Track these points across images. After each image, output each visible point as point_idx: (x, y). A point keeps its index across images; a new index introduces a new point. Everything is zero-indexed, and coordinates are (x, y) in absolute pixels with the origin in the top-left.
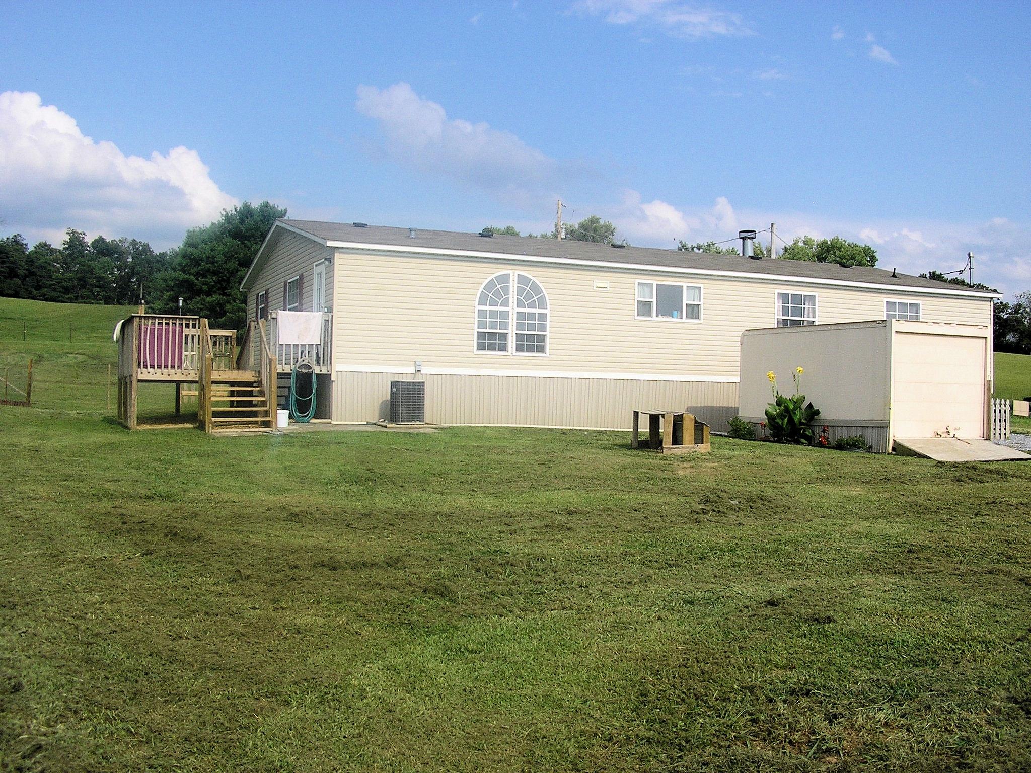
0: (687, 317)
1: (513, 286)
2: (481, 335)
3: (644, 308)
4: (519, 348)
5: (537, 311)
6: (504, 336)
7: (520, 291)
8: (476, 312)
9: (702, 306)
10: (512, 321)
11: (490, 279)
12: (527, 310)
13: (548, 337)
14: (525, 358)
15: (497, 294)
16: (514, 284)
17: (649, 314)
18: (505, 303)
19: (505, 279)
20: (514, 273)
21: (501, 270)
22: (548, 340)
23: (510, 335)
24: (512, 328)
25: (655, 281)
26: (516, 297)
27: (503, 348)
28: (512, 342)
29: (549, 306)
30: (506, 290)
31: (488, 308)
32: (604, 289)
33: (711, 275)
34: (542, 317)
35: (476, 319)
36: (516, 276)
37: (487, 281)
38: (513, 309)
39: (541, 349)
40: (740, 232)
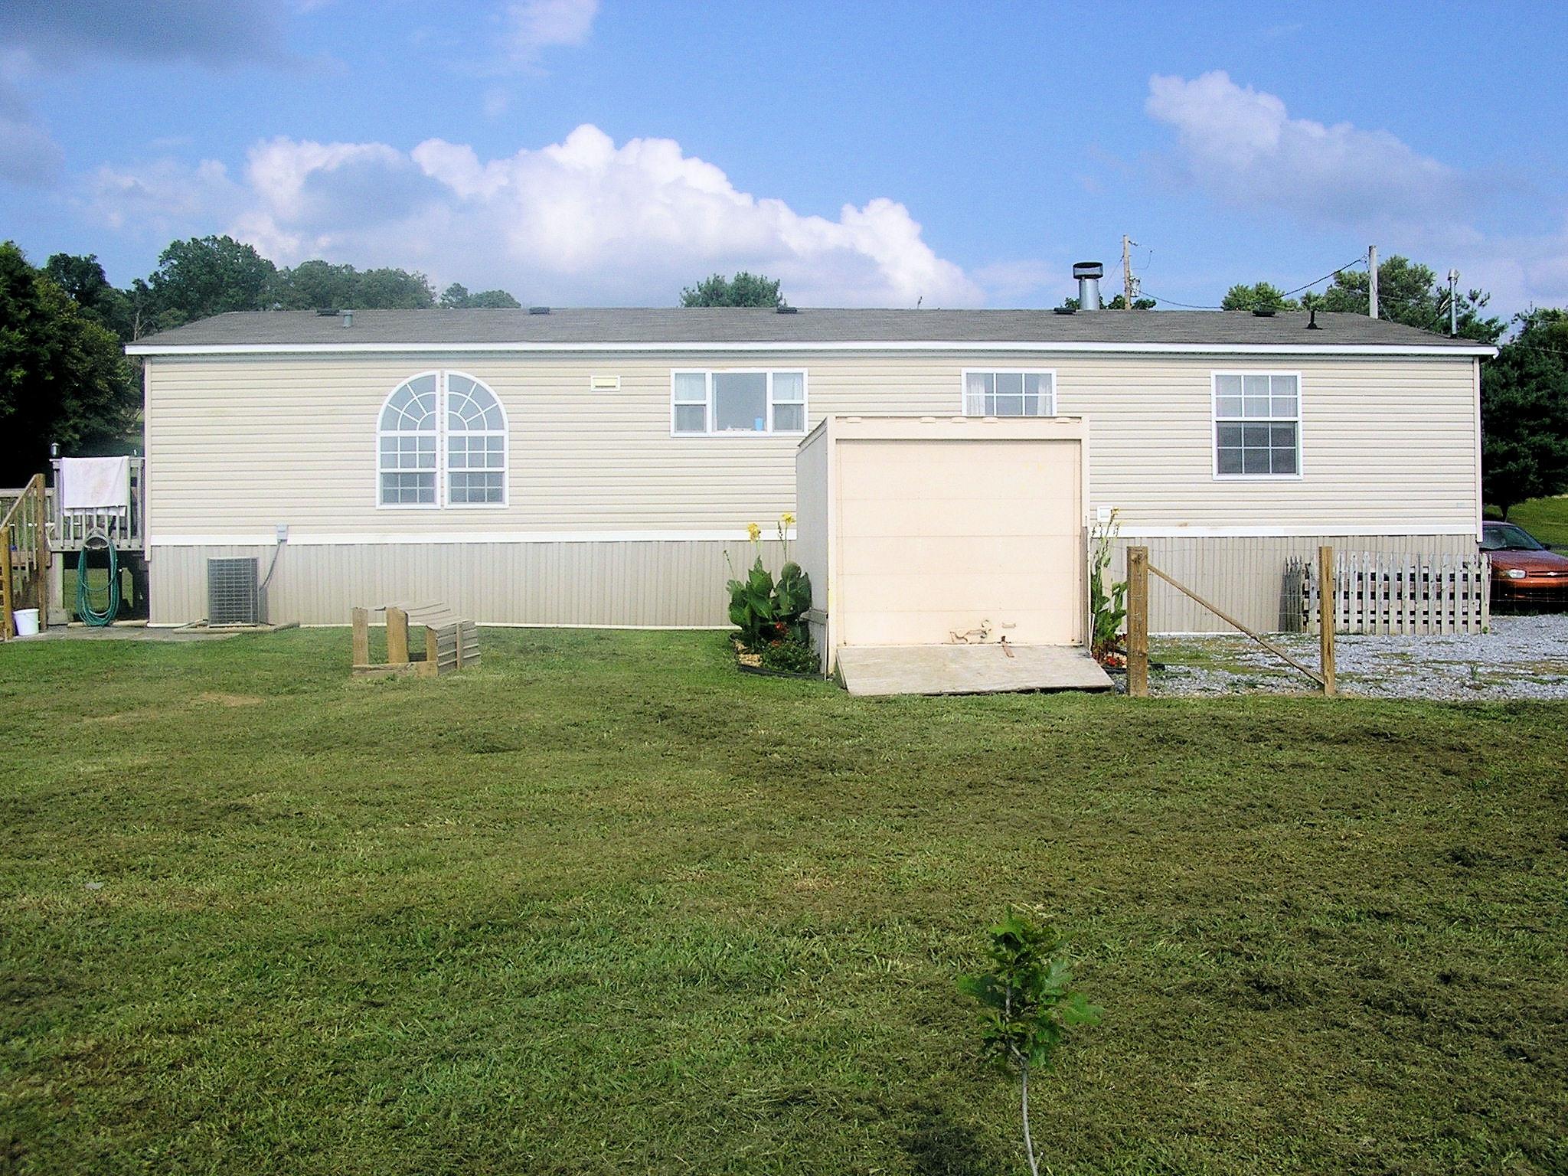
0: (776, 428)
1: (442, 393)
2: (389, 479)
3: (690, 417)
4: (456, 497)
5: (486, 433)
6: (428, 479)
7: (454, 403)
8: (378, 441)
9: (806, 406)
10: (442, 452)
11: (402, 384)
12: (466, 433)
13: (506, 476)
14: (467, 512)
15: (414, 410)
16: (442, 391)
17: (700, 426)
18: (430, 424)
19: (429, 383)
20: (442, 373)
21: (419, 372)
22: (506, 480)
23: (438, 476)
24: (442, 464)
25: (709, 370)
26: (446, 412)
27: (428, 497)
28: (442, 487)
29: (506, 425)
30: (430, 403)
31: (399, 433)
32: (612, 389)
33: (821, 351)
34: (496, 443)
35: (378, 453)
36: (446, 378)
37: (395, 390)
38: (442, 434)
39: (496, 496)
40: (1075, 266)
